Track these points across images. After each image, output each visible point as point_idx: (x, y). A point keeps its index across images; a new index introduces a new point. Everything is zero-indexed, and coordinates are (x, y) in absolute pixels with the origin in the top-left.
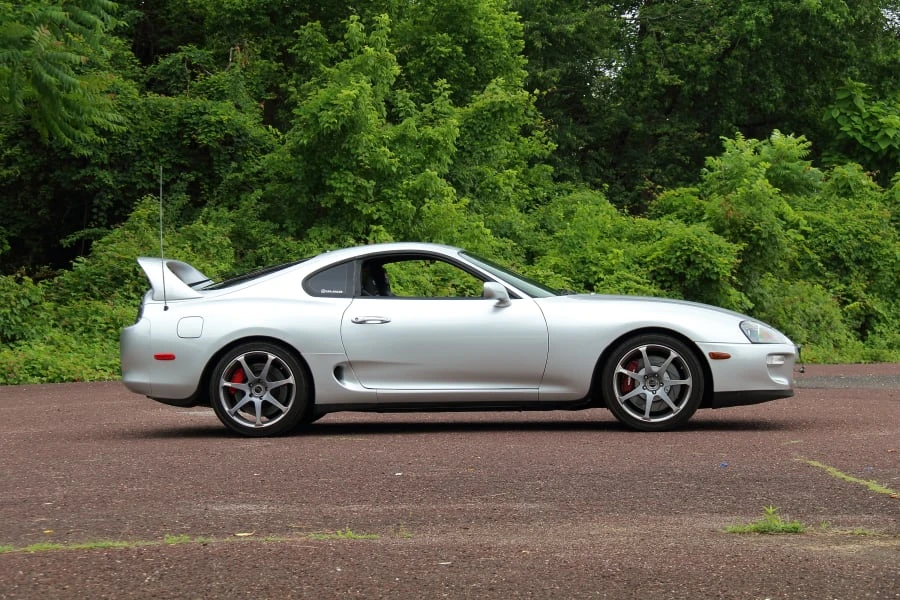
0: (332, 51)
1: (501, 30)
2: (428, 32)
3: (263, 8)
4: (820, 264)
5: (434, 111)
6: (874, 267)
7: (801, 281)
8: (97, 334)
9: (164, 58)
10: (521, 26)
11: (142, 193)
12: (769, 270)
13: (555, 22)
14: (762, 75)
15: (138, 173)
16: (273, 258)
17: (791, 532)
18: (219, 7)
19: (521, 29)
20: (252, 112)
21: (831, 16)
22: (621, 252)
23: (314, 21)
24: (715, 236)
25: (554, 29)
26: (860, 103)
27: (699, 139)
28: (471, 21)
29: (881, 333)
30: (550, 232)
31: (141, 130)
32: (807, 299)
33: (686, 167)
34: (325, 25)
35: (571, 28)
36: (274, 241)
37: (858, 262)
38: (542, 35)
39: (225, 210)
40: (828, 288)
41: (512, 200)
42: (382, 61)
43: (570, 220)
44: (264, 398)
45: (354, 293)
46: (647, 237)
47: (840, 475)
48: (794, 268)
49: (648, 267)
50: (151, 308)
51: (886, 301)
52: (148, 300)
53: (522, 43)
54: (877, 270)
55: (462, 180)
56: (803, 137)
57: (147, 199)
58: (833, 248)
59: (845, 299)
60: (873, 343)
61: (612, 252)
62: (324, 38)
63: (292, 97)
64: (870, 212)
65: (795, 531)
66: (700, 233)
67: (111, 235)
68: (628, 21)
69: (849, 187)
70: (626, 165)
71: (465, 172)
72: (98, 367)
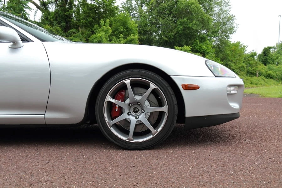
1: (133, 27)
9: (69, 31)
14: (182, 38)
26: (198, 44)
28: (127, 24)
35: (148, 29)
42: (107, 29)
56: (190, 47)
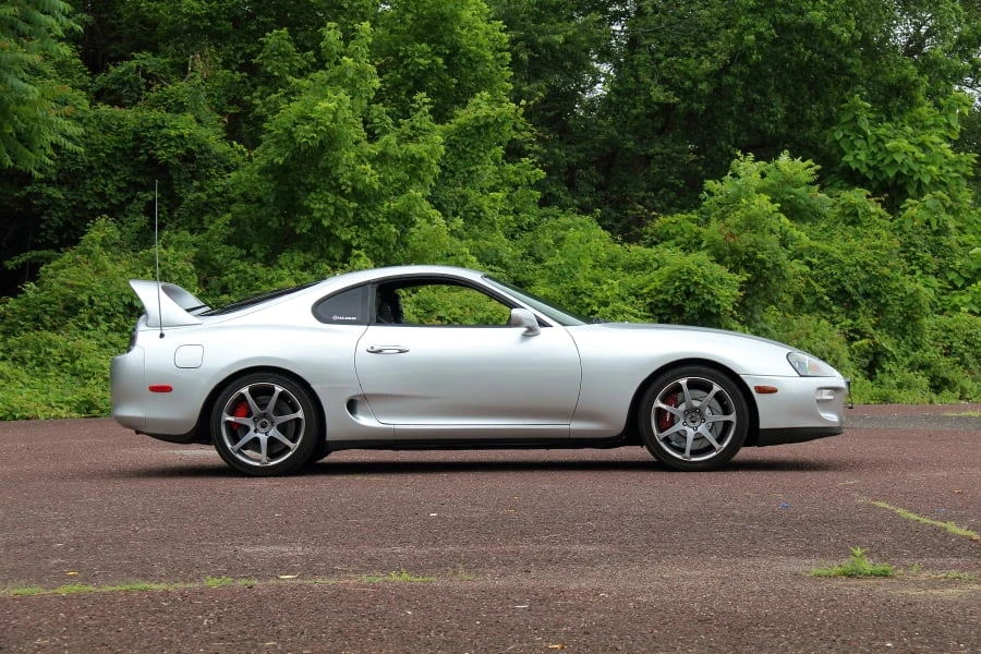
0: (300, 60)
1: (485, 42)
2: (407, 42)
3: (224, 13)
4: (826, 298)
5: (413, 128)
6: (883, 301)
7: (805, 315)
8: (52, 368)
9: (115, 66)
10: (506, 37)
11: (95, 214)
12: (772, 303)
13: (541, 33)
14: (763, 93)
15: (90, 192)
16: (240, 286)
17: (881, 575)
18: (176, 11)
19: (506, 40)
20: (213, 126)
21: (836, 29)
22: (616, 283)
23: (282, 29)
24: (717, 266)
25: (540, 40)
26: (865, 125)
27: (694, 161)
28: (452, 31)
29: (890, 372)
30: (538, 261)
31: (93, 144)
32: (812, 335)
33: (680, 192)
34: (292, 32)
36: (241, 267)
37: (866, 295)
38: (527, 47)
39: (187, 233)
40: (834, 323)
41: (497, 225)
42: (361, 73)
43: (559, 247)
44: (270, 434)
45: (368, 320)
46: (643, 266)
47: (913, 516)
48: (798, 301)
49: (645, 299)
50: (145, 336)
51: (896, 338)
52: (141, 326)
53: (508, 55)
54: (886, 305)
55: (445, 202)
57: (101, 221)
58: (839, 281)
59: (853, 335)
60: (881, 383)
61: (606, 283)
62: (291, 47)
63: (257, 110)
64: (878, 242)
65: (885, 575)
66: (699, 263)
67: (61, 260)
68: (617, 33)
69: (856, 214)
70: (615, 188)
71: (448, 193)
72: (53, 404)
